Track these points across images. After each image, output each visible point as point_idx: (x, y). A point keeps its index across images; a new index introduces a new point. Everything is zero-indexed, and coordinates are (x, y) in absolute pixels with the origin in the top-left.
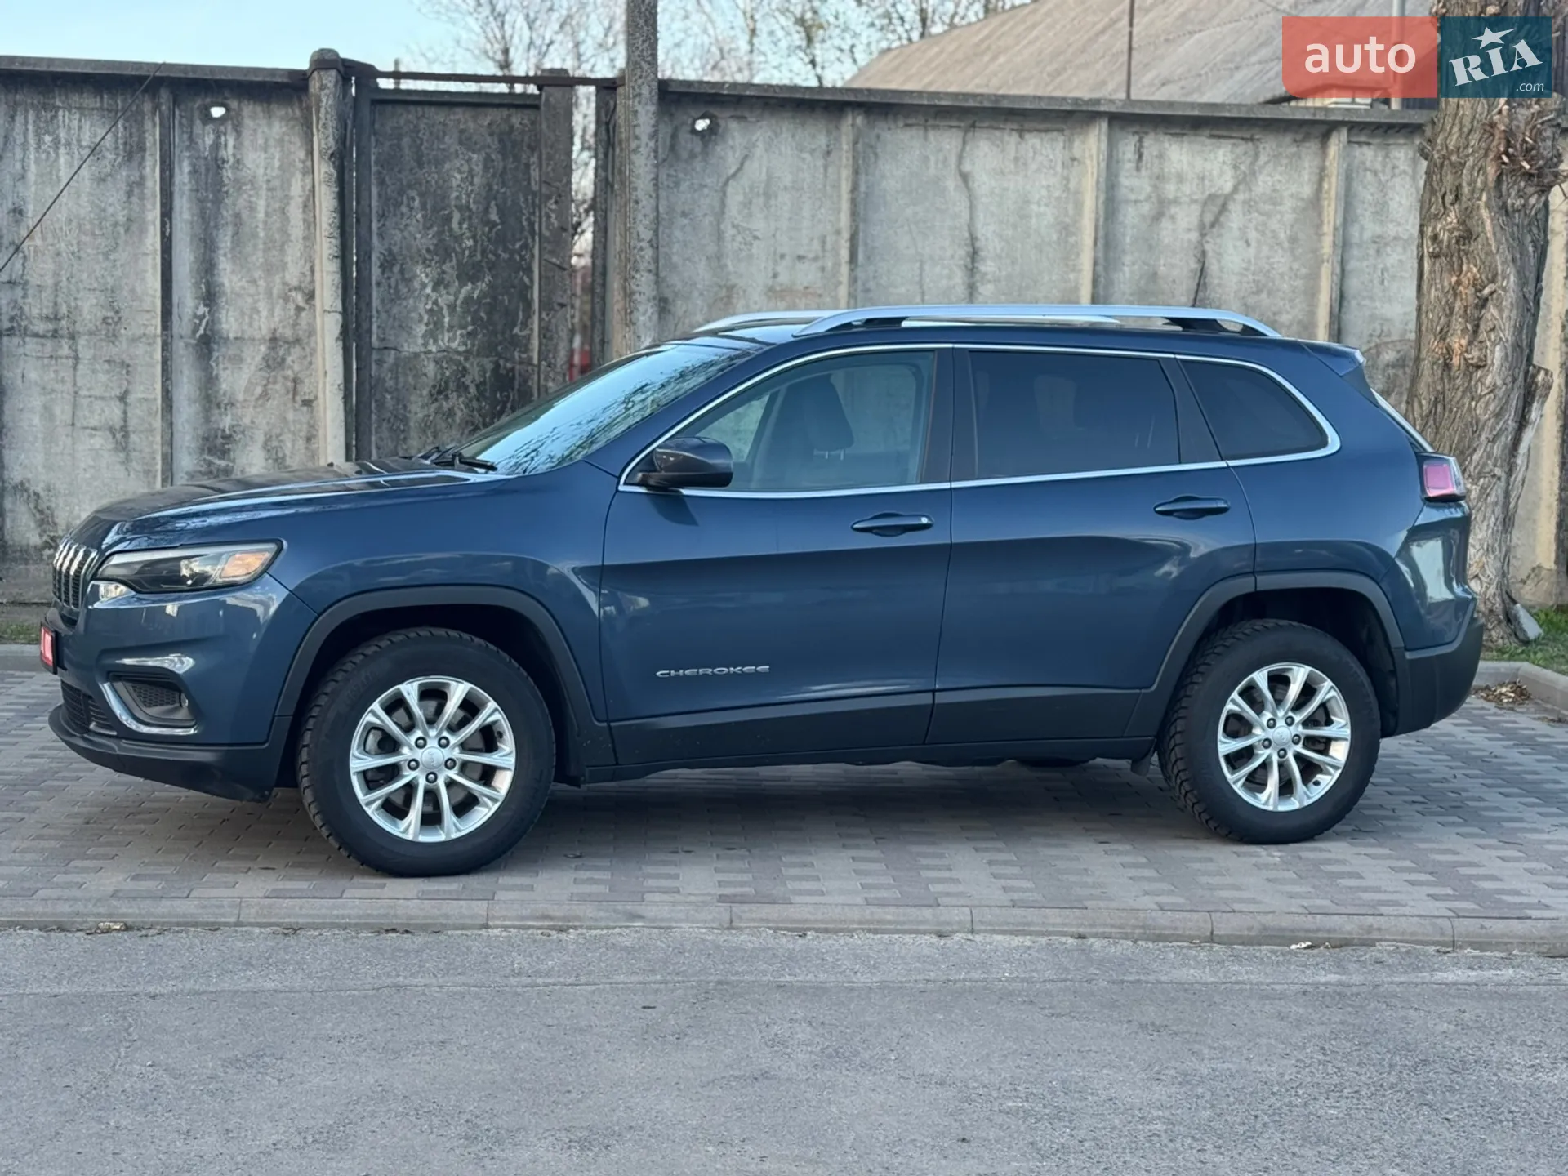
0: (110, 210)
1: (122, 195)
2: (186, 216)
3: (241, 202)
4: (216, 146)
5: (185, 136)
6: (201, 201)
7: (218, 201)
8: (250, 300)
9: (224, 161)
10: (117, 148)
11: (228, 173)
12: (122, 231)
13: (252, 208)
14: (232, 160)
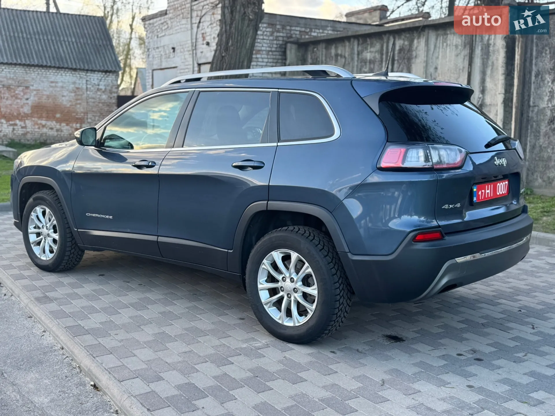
0: (459, 65)
1: (462, 60)
2: (479, 64)
3: (494, 58)
4: (489, 40)
5: (480, 38)
6: (483, 59)
7: (488, 58)
8: (494, 91)
9: (490, 44)
10: (462, 44)
11: (491, 49)
12: (461, 71)
13: (497, 60)
14: (493, 44)
